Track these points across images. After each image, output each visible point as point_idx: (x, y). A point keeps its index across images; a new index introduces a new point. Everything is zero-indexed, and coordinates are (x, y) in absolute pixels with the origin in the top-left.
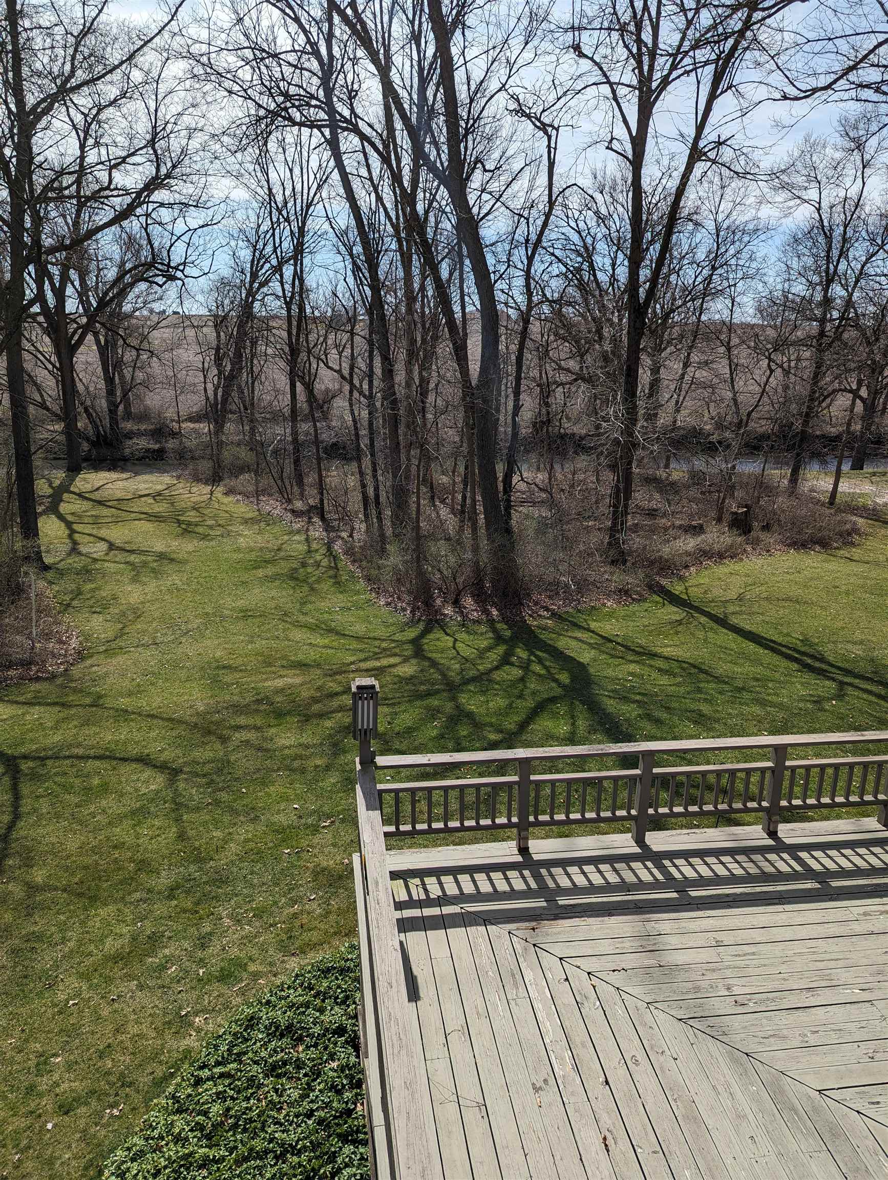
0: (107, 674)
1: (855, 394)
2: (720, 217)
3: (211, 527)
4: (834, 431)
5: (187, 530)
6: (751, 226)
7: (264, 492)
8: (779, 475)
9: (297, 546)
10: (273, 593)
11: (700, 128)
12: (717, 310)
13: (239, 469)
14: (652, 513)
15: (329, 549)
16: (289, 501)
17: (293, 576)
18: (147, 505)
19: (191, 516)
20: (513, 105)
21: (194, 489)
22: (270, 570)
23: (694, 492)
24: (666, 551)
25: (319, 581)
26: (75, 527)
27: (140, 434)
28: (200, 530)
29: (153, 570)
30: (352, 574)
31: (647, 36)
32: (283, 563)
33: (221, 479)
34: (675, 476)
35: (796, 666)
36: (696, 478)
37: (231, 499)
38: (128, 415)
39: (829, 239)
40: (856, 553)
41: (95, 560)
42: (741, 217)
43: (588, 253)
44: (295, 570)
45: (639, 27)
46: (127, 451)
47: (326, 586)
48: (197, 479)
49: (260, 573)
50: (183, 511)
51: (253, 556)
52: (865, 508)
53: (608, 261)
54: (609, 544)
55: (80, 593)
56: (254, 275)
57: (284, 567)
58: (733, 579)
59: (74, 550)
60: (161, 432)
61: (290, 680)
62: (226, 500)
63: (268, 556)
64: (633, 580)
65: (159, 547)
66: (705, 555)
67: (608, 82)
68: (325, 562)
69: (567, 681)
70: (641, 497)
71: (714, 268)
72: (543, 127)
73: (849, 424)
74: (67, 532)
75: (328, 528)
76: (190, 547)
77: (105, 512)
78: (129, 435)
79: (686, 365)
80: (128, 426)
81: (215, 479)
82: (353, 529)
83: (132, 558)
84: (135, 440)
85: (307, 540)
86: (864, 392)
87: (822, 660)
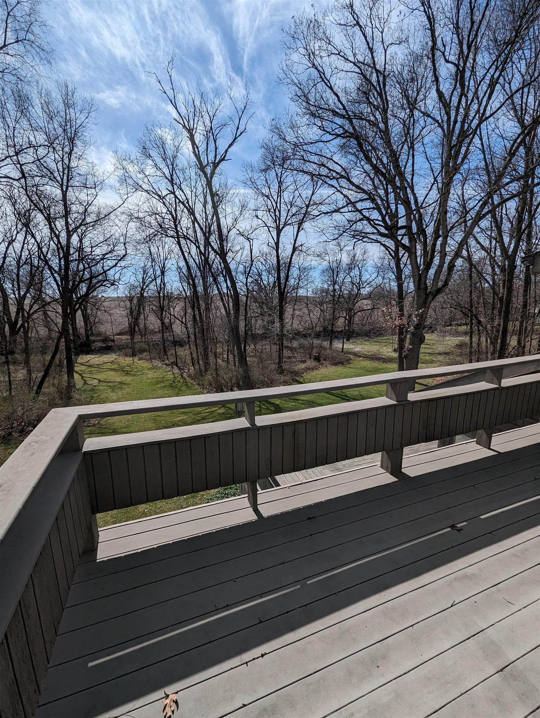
0: (114, 422)
1: (345, 317)
2: (300, 264)
3: (136, 372)
4: (339, 330)
5: (127, 373)
6: (309, 267)
7: (153, 358)
8: (326, 344)
9: (170, 376)
10: (166, 392)
11: (295, 241)
12: (302, 292)
13: (142, 351)
14: (290, 358)
15: (182, 376)
16: (163, 361)
17: (171, 386)
18: (109, 366)
19: (127, 368)
20: (238, 232)
21: (126, 359)
22: (162, 385)
23: (301, 350)
24: (296, 368)
25: (181, 387)
26: (83, 375)
27: (98, 341)
28: (132, 373)
29: (118, 388)
30: (192, 384)
31: (277, 213)
32: (166, 382)
33: (136, 355)
34: (294, 345)
35: (340, 399)
36: (301, 346)
37: (141, 361)
38: (92, 334)
39: (333, 271)
40: (352, 366)
41: (95, 386)
42: (306, 264)
43: (260, 275)
44: (172, 384)
45: (275, 210)
46: (93, 348)
47: (184, 388)
48: (126, 355)
49: (159, 386)
50: (124, 367)
51: (154, 380)
52: (352, 352)
53: (266, 278)
54: (278, 367)
55: (93, 398)
56: (144, 283)
57: (167, 383)
58: (318, 376)
59: (85, 383)
60: (105, 340)
61: (182, 418)
62: (139, 362)
63: (160, 380)
64: (287, 378)
65: (118, 380)
66: (308, 369)
67: (267, 226)
68: (181, 381)
69: (274, 409)
70: (286, 353)
71: (299, 280)
72: (248, 239)
73: (345, 327)
74: (80, 377)
75: (180, 369)
76: (130, 379)
77: (93, 369)
78: (94, 342)
79: (294, 310)
80: (93, 338)
81: (133, 355)
82: (189, 369)
83: (109, 384)
84: (96, 343)
85: (173, 374)
86: (347, 318)
87: (347, 396)
